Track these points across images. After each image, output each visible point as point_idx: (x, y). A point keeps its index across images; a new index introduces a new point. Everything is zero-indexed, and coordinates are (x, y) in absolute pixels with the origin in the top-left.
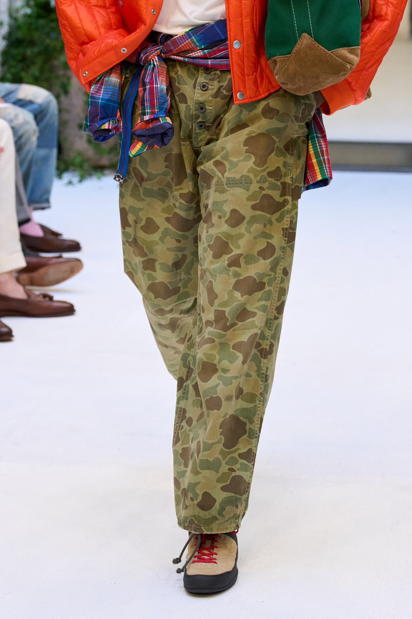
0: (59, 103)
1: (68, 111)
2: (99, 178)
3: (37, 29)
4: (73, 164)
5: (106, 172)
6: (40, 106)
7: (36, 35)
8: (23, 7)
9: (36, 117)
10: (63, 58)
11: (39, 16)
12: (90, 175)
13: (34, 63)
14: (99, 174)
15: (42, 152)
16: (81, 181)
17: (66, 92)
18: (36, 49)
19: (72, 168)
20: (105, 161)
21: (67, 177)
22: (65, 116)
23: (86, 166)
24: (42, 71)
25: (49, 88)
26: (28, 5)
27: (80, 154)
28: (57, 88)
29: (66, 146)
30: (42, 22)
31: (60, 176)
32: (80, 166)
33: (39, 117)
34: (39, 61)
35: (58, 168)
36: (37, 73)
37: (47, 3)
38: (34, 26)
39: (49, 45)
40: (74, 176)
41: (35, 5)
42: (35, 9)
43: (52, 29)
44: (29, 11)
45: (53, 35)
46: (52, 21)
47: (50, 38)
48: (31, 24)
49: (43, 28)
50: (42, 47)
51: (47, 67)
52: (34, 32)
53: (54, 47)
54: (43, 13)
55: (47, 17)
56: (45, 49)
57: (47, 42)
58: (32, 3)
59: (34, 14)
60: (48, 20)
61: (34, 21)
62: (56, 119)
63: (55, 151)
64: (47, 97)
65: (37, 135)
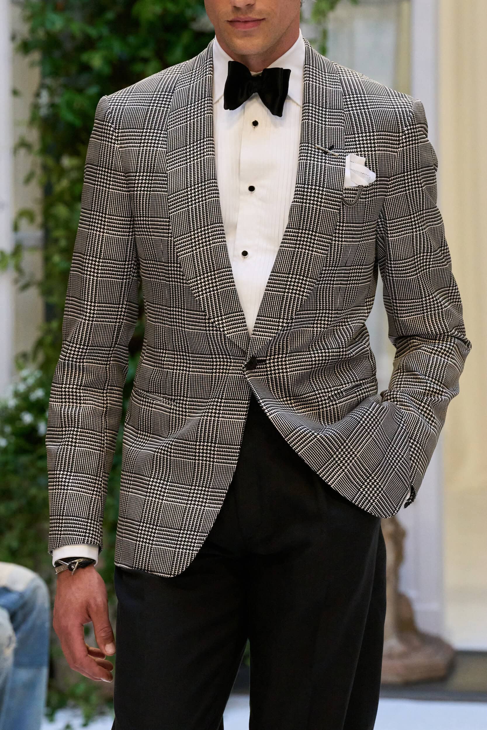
0: (51, 592)
3: (15, 472)
4: (73, 696)
6: (22, 595)
7: (14, 481)
9: (13, 617)
11: (19, 451)
13: (10, 527)
15: (24, 675)
16: (85, 725)
18: (14, 505)
19: (71, 702)
23: (94, 698)
24: (23, 540)
25: (35, 568)
29: (62, 663)
30: (24, 459)
31: (51, 716)
32: (86, 699)
33: (20, 616)
34: (19, 524)
35: (48, 703)
36: (15, 544)
37: (33, 429)
38: (10, 467)
39: (34, 498)
40: (75, 716)
41: (13, 434)
42: (13, 439)
43: (41, 470)
44: (3, 443)
45: (42, 481)
46: (40, 457)
47: (38, 486)
48: (6, 463)
49: (26, 469)
50: (24, 501)
51: (32, 532)
52: (10, 477)
53: (44, 500)
54: (26, 445)
55: (33, 452)
56: (29, 503)
57: (33, 491)
58: (8, 429)
59: (11, 448)
60: (34, 456)
61: (11, 458)
62: (46, 616)
63: (45, 672)
64: (33, 580)
65: (13, 646)
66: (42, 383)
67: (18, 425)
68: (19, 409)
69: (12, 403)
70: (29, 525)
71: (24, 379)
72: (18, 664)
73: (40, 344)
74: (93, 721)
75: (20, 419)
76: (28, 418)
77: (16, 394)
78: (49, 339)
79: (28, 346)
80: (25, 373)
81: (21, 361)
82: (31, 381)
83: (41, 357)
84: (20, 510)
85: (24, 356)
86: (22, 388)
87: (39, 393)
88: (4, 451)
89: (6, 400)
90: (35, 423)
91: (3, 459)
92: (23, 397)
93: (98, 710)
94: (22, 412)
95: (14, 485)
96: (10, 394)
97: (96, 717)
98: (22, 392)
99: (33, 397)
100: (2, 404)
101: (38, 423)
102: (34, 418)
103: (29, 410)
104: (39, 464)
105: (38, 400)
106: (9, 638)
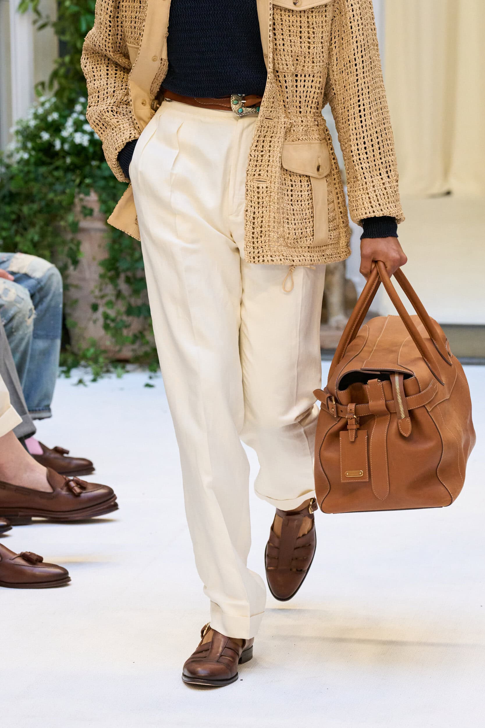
1: (77, 287)
2: (119, 376)
3: (36, 180)
4: (84, 357)
5: (129, 367)
6: (39, 281)
7: (35, 188)
8: (17, 150)
10: (70, 218)
11: (39, 163)
12: (108, 371)
13: (33, 225)
14: (119, 370)
15: (41, 344)
16: (94, 380)
17: (76, 262)
18: (35, 206)
19: (83, 363)
20: (127, 353)
21: (76, 374)
22: (74, 293)
23: (101, 360)
24: (43, 235)
25: (52, 259)
26: (24, 148)
27: (94, 344)
28: (63, 258)
29: (75, 332)
30: (43, 170)
31: (67, 373)
32: (95, 360)
33: (38, 297)
34: (40, 222)
36: (36, 238)
37: (50, 145)
38: (32, 176)
39: (52, 201)
40: (86, 373)
41: (33, 149)
42: (33, 153)
43: (58, 179)
44: (26, 156)
45: (58, 187)
46: (57, 168)
47: (55, 191)
48: (29, 172)
49: (45, 178)
50: (43, 203)
51: (50, 229)
52: (32, 184)
53: (60, 202)
54: (44, 158)
55: (51, 164)
56: (48, 205)
57: (51, 196)
58: (30, 145)
59: (32, 160)
60: (51, 167)
61: (32, 168)
62: (60, 298)
63: (58, 342)
64: (49, 269)
65: (34, 316)
66: (56, 108)
67: (38, 141)
68: (39, 129)
69: (33, 123)
70: (47, 224)
71: (43, 104)
72: (36, 336)
73: (55, 75)
74: (102, 377)
75: (41, 138)
76: (46, 136)
77: (36, 116)
78: (62, 71)
79: (46, 78)
80: (42, 99)
81: (40, 88)
82: (47, 105)
83: (56, 86)
84: (40, 211)
85: (43, 84)
86: (40, 111)
87: (55, 116)
88: (27, 162)
89: (28, 121)
90: (52, 140)
91: (26, 169)
92: (42, 118)
93: (105, 369)
94: (41, 131)
95: (35, 190)
96: (31, 116)
97: (104, 375)
98: (41, 115)
99: (50, 119)
100: (24, 124)
101: (54, 140)
102: (51, 136)
103: (46, 130)
104: (56, 174)
105: (54, 121)
106: (31, 310)
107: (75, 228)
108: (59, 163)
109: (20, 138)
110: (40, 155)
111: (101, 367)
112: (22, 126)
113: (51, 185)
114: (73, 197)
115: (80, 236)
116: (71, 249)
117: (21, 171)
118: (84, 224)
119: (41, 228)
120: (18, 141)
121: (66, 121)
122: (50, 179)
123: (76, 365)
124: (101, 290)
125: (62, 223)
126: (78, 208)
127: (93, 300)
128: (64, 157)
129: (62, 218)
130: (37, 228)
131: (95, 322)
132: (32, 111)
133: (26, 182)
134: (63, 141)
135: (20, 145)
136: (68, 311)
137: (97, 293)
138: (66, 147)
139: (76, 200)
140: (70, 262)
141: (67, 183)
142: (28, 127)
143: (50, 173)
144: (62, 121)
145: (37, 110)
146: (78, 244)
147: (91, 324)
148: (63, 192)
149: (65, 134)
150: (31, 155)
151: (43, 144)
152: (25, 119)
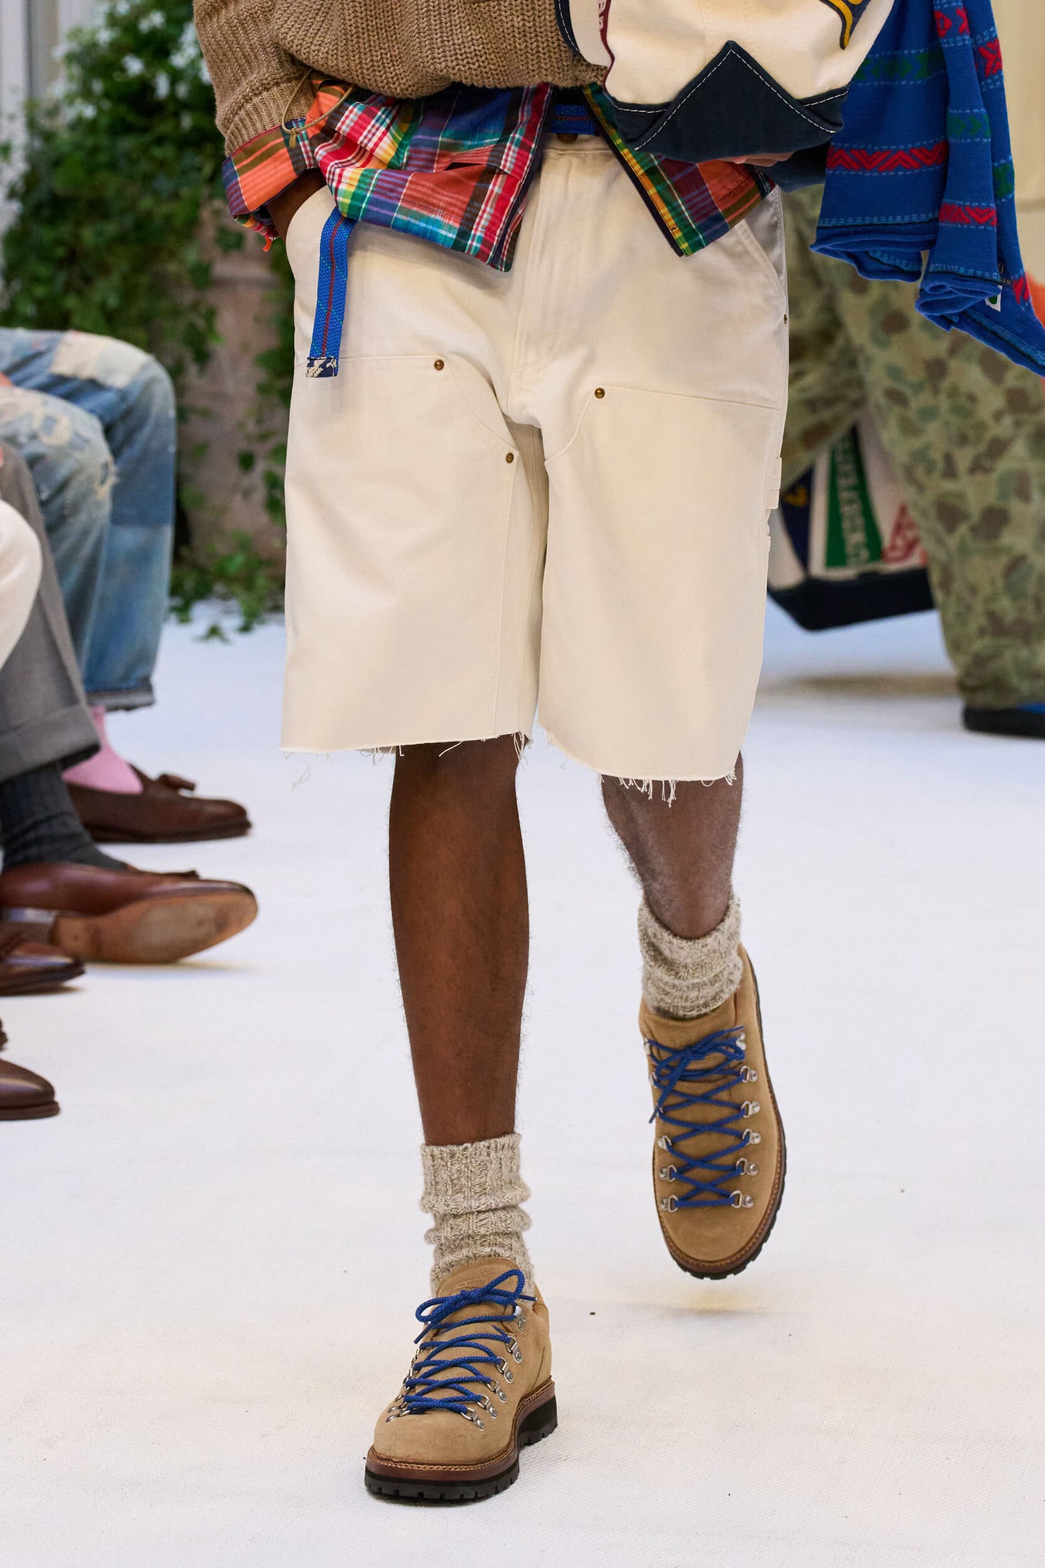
1: (205, 413)
3: (112, 166)
4: (222, 575)
6: (123, 395)
7: (111, 184)
8: (70, 99)
9: (108, 431)
10: (191, 255)
11: (119, 128)
13: (104, 269)
15: (129, 538)
16: (246, 629)
17: (202, 357)
18: (111, 228)
19: (219, 588)
21: (204, 614)
22: (199, 429)
23: (261, 581)
24: (127, 294)
26: (86, 93)
27: (244, 545)
28: (175, 345)
29: (200, 518)
30: (128, 144)
31: (183, 612)
32: (247, 581)
33: (120, 433)
34: (120, 264)
35: (175, 589)
36: (113, 301)
37: (145, 86)
38: (103, 157)
39: (149, 214)
40: (228, 612)
41: (107, 95)
42: (107, 105)
43: (162, 164)
44: (89, 112)
45: (164, 184)
46: (160, 141)
47: (156, 193)
48: (95, 150)
49: (133, 162)
50: (129, 221)
51: (144, 280)
52: (103, 176)
53: (168, 218)
54: (131, 118)
55: (145, 130)
56: (139, 225)
57: (146, 203)
58: (98, 86)
59: (104, 121)
60: (147, 138)
61: (104, 140)
62: (171, 433)
63: (168, 533)
64: (144, 368)
65: (112, 480)
66: (158, 2)
67: (118, 78)
68: (119, 49)
69: (105, 36)
70: (139, 266)
72: (117, 519)
74: (262, 622)
75: (123, 70)
76: (135, 66)
77: (113, 20)
84: (122, 239)
86: (123, 8)
87: (156, 19)
88: (90, 127)
89: (94, 32)
90: (148, 76)
91: (90, 142)
92: (126, 25)
93: (269, 604)
94: (124, 55)
95: (110, 192)
96: (100, 20)
97: (266, 616)
98: (124, 17)
99: (145, 26)
100: (87, 38)
101: (154, 76)
102: (147, 65)
103: (137, 52)
104: (158, 152)
105: (154, 32)
106: (105, 466)
107: (203, 277)
108: (165, 127)
109: (76, 70)
110: (123, 110)
111: (261, 599)
112: (81, 44)
113: (147, 178)
114: (197, 205)
115: (212, 297)
116: (192, 326)
117: (77, 147)
118: (224, 268)
119: (125, 278)
120: (71, 78)
121: (181, 31)
122: (145, 166)
123: (202, 593)
124: (259, 421)
125: (172, 267)
126: (209, 232)
127: (242, 445)
128: (177, 115)
129: (172, 255)
130: (115, 279)
131: (247, 494)
132: (104, 8)
133: (91, 172)
134: (176, 76)
135: (74, 87)
136: (187, 469)
137: (251, 427)
138: (182, 90)
139: (205, 214)
140: (188, 356)
141: (184, 173)
142: (94, 45)
143: (145, 150)
144: (172, 31)
145: (114, 7)
146: (211, 315)
147: (238, 499)
148: (175, 196)
149: (179, 60)
150: (100, 111)
151: (129, 83)
152: (87, 26)
